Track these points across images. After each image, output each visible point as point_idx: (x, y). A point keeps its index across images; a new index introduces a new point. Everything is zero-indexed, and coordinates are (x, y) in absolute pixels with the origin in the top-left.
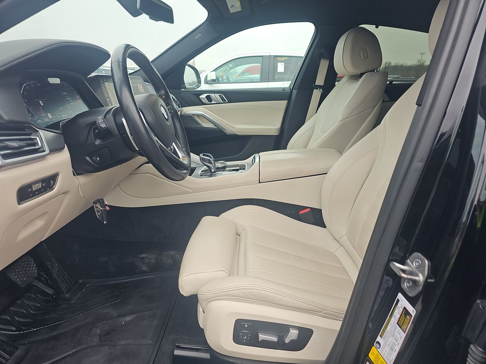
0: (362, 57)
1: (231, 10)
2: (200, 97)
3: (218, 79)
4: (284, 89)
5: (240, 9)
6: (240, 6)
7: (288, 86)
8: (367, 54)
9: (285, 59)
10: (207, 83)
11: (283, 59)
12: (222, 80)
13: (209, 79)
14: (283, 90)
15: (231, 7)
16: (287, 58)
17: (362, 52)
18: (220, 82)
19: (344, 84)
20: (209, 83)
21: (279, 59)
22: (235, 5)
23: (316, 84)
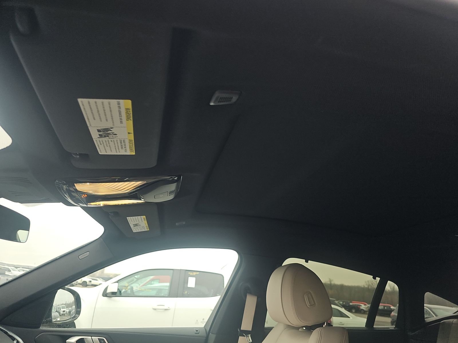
0: (308, 304)
1: (134, 230)
2: (67, 341)
3: (120, 292)
4: (197, 331)
5: (147, 229)
6: (146, 226)
7: (203, 326)
8: (314, 301)
9: (196, 274)
10: (105, 295)
11: (195, 273)
12: (125, 292)
13: (109, 291)
14: (196, 333)
15: (134, 226)
16: (198, 273)
17: (307, 297)
18: (122, 295)
19: (281, 334)
20: (108, 296)
21: (191, 274)
22: (139, 224)
23: (242, 329)
